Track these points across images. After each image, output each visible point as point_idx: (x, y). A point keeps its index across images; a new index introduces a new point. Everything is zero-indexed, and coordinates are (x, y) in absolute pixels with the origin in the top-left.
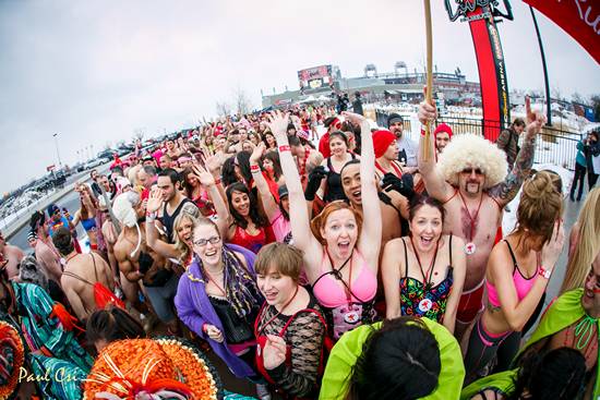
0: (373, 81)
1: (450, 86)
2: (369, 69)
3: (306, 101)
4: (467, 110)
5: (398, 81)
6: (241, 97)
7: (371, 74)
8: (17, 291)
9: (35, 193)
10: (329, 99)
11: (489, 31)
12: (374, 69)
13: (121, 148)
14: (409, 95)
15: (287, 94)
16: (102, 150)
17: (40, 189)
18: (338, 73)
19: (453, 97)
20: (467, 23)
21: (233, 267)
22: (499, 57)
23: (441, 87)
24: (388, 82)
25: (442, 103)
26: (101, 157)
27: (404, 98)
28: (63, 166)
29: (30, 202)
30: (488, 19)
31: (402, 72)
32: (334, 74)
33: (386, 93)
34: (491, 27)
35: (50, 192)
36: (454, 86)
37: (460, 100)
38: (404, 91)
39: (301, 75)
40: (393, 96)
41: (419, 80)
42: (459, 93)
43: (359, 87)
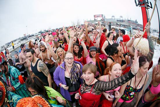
0: (114, 20)
1: (134, 24)
2: (113, 17)
3: (96, 23)
4: (138, 31)
5: (120, 21)
6: (78, 20)
7: (113, 18)
8: (9, 68)
9: (20, 41)
10: (102, 23)
11: (146, 10)
12: (114, 17)
13: (45, 31)
14: (123, 25)
15: (91, 21)
16: (39, 31)
17: (21, 40)
18: (105, 17)
19: (134, 27)
20: (141, 7)
21: (75, 68)
22: (148, 18)
23: (131, 24)
24: (118, 21)
25: (132, 28)
26: (39, 33)
27: (122, 26)
28: (28, 34)
29: (18, 43)
30: (146, 7)
31: (121, 19)
32: (103, 17)
33: (117, 24)
34: (147, 9)
35: (24, 41)
36: (135, 24)
37: (136, 28)
38: (122, 24)
39: (95, 16)
40: (119, 25)
41: (126, 21)
42: (136, 26)
43: (110, 21)
